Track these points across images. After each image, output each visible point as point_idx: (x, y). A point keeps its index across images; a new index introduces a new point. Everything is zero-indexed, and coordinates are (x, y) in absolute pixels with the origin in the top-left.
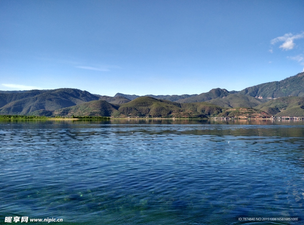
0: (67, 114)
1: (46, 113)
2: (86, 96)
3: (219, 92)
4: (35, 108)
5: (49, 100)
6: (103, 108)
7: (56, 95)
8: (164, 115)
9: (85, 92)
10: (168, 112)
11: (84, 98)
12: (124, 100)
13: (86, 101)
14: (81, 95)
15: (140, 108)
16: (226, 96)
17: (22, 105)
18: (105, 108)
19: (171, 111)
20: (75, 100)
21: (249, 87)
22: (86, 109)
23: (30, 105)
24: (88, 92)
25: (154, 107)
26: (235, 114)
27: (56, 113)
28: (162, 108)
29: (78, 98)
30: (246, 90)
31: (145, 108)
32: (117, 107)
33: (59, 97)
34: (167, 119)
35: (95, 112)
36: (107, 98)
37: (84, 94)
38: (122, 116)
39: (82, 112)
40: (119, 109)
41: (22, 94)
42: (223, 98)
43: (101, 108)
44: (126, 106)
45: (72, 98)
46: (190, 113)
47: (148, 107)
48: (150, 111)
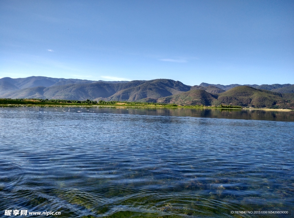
0: (169, 102)
1: (152, 101)
2: (179, 86)
5: (150, 89)
6: (203, 97)
10: (272, 103)
12: (216, 89)
15: (240, 97)
17: (129, 93)
20: (170, 89)
22: (186, 98)
23: (135, 94)
25: (255, 96)
27: (160, 101)
28: (265, 99)
31: (246, 98)
35: (197, 101)
36: (198, 87)
37: (177, 84)
39: (184, 100)
40: (218, 98)
44: (226, 96)
45: (167, 87)
47: (249, 97)
48: (252, 101)
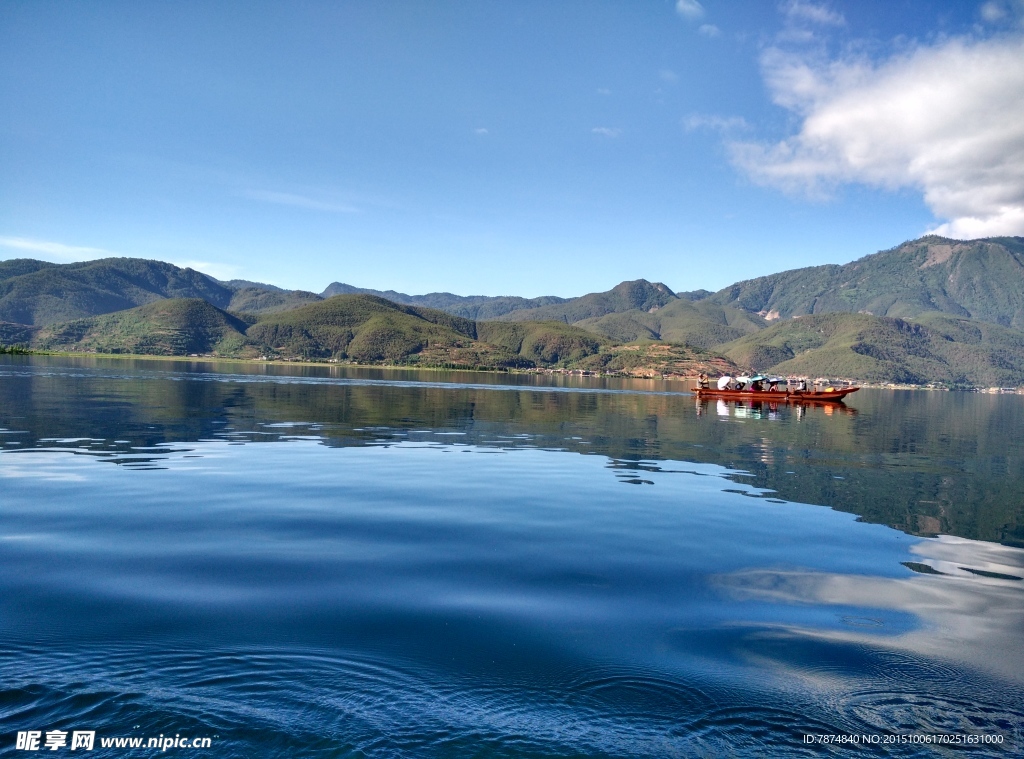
0: (79, 340)
2: (191, 285)
3: (642, 294)
6: (192, 325)
8: (393, 355)
9: (190, 271)
10: (410, 348)
15: (323, 329)
18: (199, 325)
19: (421, 344)
20: (145, 296)
22: (135, 326)
25: (368, 328)
26: (625, 362)
28: (394, 335)
29: (159, 292)
31: (338, 330)
32: (240, 325)
33: (92, 285)
34: (398, 368)
35: (159, 336)
37: (183, 281)
38: (248, 351)
40: (249, 331)
43: (183, 324)
44: (277, 322)
46: (482, 353)
47: (349, 329)
48: (353, 341)
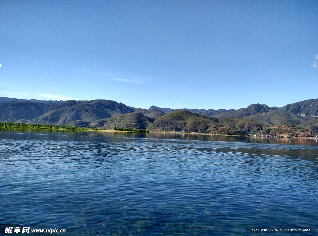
0: (103, 126)
1: (82, 124)
2: (122, 108)
3: (259, 108)
4: (71, 118)
5: (85, 111)
6: (139, 121)
7: (92, 107)
8: (201, 130)
9: (121, 104)
11: (119, 110)
12: (159, 113)
13: (121, 113)
14: (117, 107)
16: (267, 112)
17: (59, 115)
18: (141, 121)
19: (208, 126)
21: (291, 104)
22: (121, 121)
23: (67, 116)
24: (123, 104)
25: (190, 121)
26: (276, 132)
27: (92, 124)
28: (199, 123)
29: (114, 110)
30: (288, 107)
31: (181, 122)
32: (152, 120)
33: (95, 108)
34: (203, 134)
35: (131, 124)
36: (142, 111)
37: (119, 106)
38: (158, 129)
39: (118, 124)
40: (154, 122)
41: (59, 104)
42: (263, 114)
43: (136, 121)
44: (162, 120)
45: (107, 109)
46: (229, 129)
47: (184, 121)
48: (186, 125)
